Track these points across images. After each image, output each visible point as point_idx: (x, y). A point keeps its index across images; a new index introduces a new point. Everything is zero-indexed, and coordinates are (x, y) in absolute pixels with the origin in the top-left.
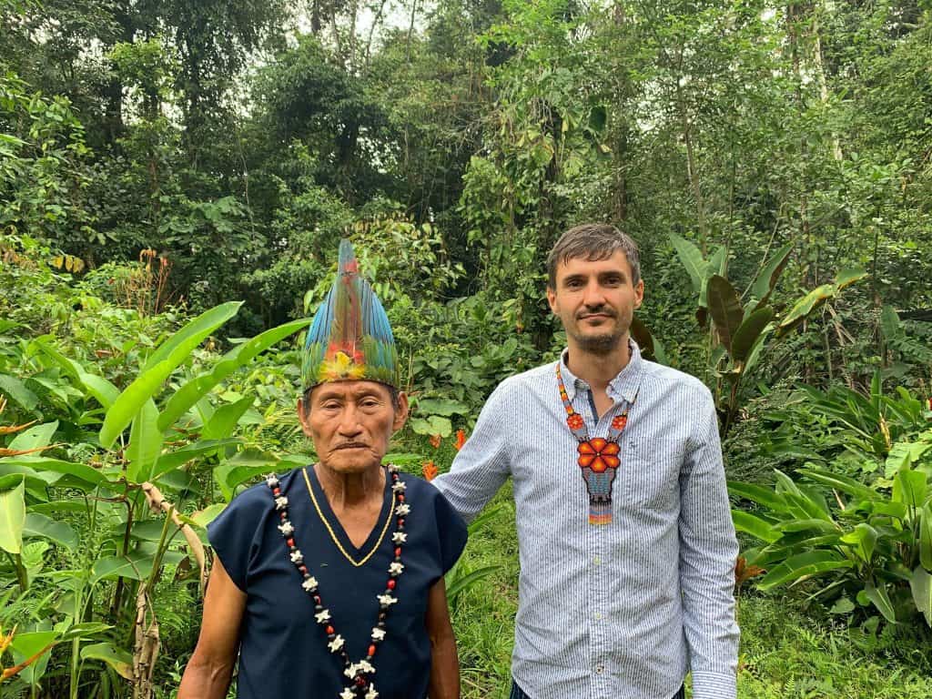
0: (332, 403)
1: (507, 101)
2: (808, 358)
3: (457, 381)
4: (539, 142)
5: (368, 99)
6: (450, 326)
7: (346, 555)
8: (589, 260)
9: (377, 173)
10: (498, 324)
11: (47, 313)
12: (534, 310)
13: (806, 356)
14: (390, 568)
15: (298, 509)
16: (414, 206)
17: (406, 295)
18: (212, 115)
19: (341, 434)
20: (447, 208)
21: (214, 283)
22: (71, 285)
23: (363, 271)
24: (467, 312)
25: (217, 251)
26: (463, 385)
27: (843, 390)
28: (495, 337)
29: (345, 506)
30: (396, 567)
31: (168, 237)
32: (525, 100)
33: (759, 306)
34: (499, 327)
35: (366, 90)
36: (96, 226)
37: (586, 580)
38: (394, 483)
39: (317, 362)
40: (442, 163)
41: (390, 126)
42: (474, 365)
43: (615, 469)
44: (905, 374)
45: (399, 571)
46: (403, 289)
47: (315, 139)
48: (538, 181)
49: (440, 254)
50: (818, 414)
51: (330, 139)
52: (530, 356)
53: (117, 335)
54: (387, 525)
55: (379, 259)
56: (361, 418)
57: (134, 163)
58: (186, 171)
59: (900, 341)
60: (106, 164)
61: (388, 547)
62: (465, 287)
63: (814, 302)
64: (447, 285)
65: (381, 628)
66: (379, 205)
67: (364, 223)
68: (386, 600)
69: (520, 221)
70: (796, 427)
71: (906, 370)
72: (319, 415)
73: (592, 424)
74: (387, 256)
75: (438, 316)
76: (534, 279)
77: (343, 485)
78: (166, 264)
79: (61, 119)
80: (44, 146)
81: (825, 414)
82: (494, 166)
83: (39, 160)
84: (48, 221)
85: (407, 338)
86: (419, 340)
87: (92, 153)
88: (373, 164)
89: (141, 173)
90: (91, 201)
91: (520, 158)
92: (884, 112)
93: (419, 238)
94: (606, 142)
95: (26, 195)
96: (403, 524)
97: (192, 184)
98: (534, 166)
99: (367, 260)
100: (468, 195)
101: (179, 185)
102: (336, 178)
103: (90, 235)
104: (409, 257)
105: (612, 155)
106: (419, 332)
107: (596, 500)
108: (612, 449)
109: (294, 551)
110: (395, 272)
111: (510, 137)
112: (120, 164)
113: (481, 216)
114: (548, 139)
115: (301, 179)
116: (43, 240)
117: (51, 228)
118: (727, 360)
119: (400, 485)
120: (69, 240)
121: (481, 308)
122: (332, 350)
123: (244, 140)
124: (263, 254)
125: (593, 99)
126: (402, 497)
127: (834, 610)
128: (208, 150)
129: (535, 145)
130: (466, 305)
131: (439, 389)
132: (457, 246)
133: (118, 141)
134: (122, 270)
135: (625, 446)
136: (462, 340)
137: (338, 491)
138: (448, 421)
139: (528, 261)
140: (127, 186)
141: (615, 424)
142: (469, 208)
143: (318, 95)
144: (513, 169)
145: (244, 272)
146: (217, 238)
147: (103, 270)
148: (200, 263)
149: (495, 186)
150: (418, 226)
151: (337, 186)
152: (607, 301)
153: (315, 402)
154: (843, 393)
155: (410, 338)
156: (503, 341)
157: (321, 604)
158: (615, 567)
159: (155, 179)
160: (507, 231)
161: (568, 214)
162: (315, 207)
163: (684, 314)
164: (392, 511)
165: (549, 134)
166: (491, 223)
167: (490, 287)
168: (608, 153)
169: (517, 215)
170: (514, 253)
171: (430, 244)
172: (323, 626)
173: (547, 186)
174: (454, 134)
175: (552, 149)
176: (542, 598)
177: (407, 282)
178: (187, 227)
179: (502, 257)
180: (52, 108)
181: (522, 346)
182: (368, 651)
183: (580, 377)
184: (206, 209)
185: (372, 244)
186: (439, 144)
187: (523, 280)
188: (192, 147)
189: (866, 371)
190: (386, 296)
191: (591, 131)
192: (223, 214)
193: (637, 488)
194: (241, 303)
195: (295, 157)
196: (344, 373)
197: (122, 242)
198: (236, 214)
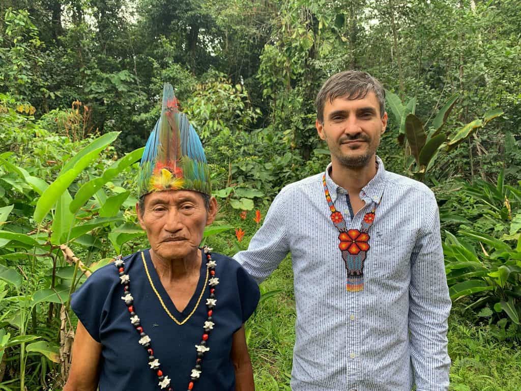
0: (159, 207)
1: (286, 11)
2: (461, 163)
3: (257, 178)
4: (305, 35)
5: (204, 11)
6: (253, 146)
7: (172, 317)
8: (349, 99)
9: (210, 55)
10: (281, 144)
11: (15, 139)
12: (302, 136)
13: (459, 162)
14: (205, 325)
15: (137, 283)
16: (232, 75)
17: (226, 128)
18: (114, 22)
19: (166, 231)
20: (251, 76)
21: (118, 121)
22: (34, 122)
23: (202, 114)
24: (262, 138)
25: (119, 102)
26: (260, 180)
27: (481, 181)
28: (279, 152)
29: (171, 281)
30: (209, 325)
31: (91, 94)
32: (297, 10)
33: (436, 133)
34: (281, 146)
35: (203, 5)
36: (49, 88)
37: (344, 330)
38: (208, 262)
39: (147, 176)
40: (248, 50)
41: (217, 28)
42: (267, 168)
43: (366, 251)
44: (517, 172)
45: (212, 328)
46: (225, 124)
47: (174, 36)
48: (305, 58)
49: (247, 103)
50: (468, 196)
51: (182, 36)
52: (299, 163)
53: (59, 152)
54: (202, 293)
55: (211, 106)
56: (181, 219)
57: (69, 51)
58: (100, 55)
59: (515, 153)
60: (53, 51)
61: (203, 310)
62: (261, 123)
63: (470, 130)
64: (251, 121)
65: (198, 369)
66: (211, 75)
67: (202, 85)
68: (201, 349)
69: (294, 83)
70: (455, 204)
71: (518, 170)
72: (150, 216)
73: (349, 219)
74: (216, 104)
75: (246, 140)
76: (302, 118)
77: (170, 266)
78: (87, 110)
79: (24, 24)
80: (15, 41)
81: (472, 196)
82: (278, 51)
83: (13, 49)
84: (21, 85)
85: (227, 153)
86: (235, 154)
87: (44, 45)
88: (208, 51)
89: (73, 56)
90: (45, 74)
91: (294, 45)
92: (513, 14)
93: (234, 93)
94: (345, 35)
95: (6, 70)
96: (214, 292)
97: (104, 63)
98: (302, 50)
99: (204, 106)
100: (263, 68)
101: (97, 64)
102: (187, 59)
103: (46, 93)
104: (228, 105)
105: (348, 43)
106: (235, 150)
107: (352, 274)
108: (364, 238)
109: (133, 316)
110: (220, 114)
111: (288, 32)
112: (61, 51)
113: (271, 80)
114: (310, 34)
115: (166, 60)
116: (18, 96)
117: (22, 89)
118: (415, 165)
119: (212, 263)
120: (33, 96)
121: (271, 135)
122: (159, 168)
123: (133, 37)
124: (145, 104)
125: (337, 9)
126: (213, 272)
127: (480, 314)
128: (112, 43)
129: (303, 37)
130: (262, 133)
131: (247, 182)
132: (257, 98)
133: (59, 37)
134: (62, 113)
135: (373, 235)
136: (260, 154)
137: (166, 271)
138: (251, 201)
139: (298, 107)
140: (66, 64)
141: (366, 219)
142: (264, 76)
143: (175, 9)
144: (290, 52)
145: (135, 115)
146: (119, 95)
147: (52, 114)
148: (109, 109)
149: (279, 62)
150: (234, 86)
151: (187, 63)
152: (363, 130)
153: (147, 206)
154: (482, 184)
155: (229, 153)
156: (284, 154)
157: (153, 355)
158: (365, 321)
159: (82, 60)
160: (286, 89)
161: (321, 79)
162: (174, 76)
163: (390, 137)
164: (206, 282)
165: (311, 30)
166: (276, 84)
167: (276, 123)
168: (346, 42)
169: (292, 80)
170: (290, 102)
171: (241, 97)
172: (155, 371)
173: (310, 62)
174: (255, 31)
175: (313, 39)
176: (313, 341)
177: (227, 120)
178: (101, 89)
179: (283, 105)
180: (19, 17)
181: (294, 157)
182: (188, 386)
183: (340, 186)
184: (112, 77)
185: (207, 97)
186: (246, 37)
187: (295, 118)
188: (103, 41)
189: (494, 170)
190: (215, 129)
191: (336, 28)
192: (122, 81)
193: (381, 265)
194: (119, 133)
195: (163, 47)
196: (167, 185)
197: (64, 98)
198: (129, 80)
